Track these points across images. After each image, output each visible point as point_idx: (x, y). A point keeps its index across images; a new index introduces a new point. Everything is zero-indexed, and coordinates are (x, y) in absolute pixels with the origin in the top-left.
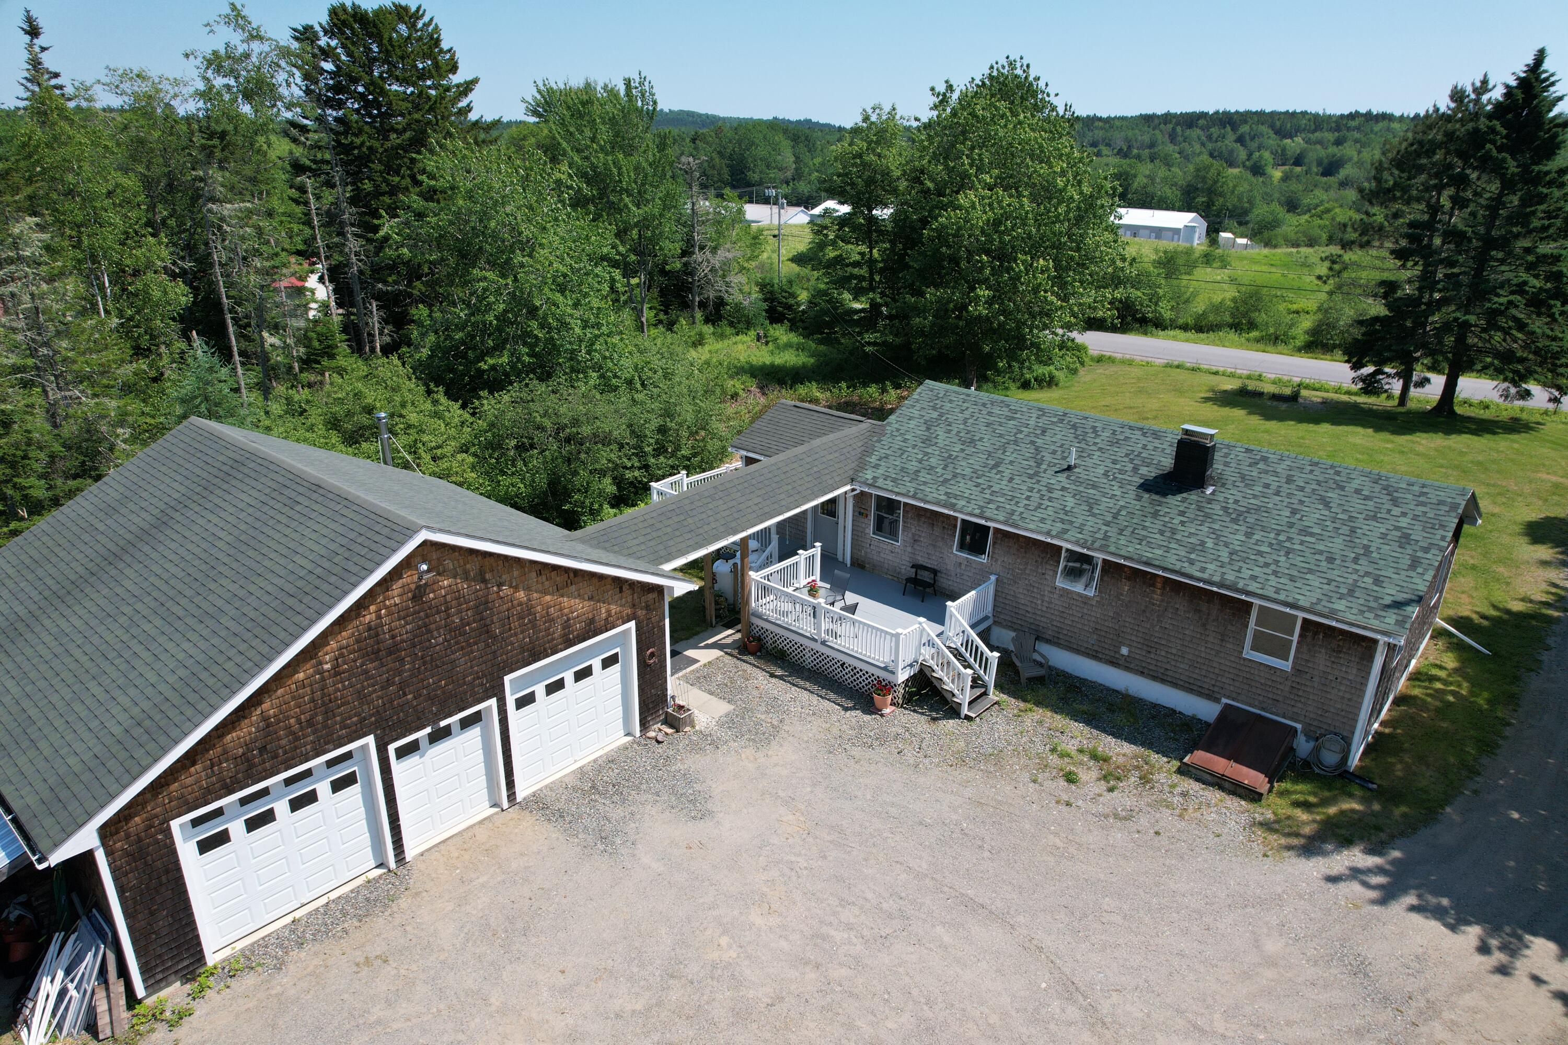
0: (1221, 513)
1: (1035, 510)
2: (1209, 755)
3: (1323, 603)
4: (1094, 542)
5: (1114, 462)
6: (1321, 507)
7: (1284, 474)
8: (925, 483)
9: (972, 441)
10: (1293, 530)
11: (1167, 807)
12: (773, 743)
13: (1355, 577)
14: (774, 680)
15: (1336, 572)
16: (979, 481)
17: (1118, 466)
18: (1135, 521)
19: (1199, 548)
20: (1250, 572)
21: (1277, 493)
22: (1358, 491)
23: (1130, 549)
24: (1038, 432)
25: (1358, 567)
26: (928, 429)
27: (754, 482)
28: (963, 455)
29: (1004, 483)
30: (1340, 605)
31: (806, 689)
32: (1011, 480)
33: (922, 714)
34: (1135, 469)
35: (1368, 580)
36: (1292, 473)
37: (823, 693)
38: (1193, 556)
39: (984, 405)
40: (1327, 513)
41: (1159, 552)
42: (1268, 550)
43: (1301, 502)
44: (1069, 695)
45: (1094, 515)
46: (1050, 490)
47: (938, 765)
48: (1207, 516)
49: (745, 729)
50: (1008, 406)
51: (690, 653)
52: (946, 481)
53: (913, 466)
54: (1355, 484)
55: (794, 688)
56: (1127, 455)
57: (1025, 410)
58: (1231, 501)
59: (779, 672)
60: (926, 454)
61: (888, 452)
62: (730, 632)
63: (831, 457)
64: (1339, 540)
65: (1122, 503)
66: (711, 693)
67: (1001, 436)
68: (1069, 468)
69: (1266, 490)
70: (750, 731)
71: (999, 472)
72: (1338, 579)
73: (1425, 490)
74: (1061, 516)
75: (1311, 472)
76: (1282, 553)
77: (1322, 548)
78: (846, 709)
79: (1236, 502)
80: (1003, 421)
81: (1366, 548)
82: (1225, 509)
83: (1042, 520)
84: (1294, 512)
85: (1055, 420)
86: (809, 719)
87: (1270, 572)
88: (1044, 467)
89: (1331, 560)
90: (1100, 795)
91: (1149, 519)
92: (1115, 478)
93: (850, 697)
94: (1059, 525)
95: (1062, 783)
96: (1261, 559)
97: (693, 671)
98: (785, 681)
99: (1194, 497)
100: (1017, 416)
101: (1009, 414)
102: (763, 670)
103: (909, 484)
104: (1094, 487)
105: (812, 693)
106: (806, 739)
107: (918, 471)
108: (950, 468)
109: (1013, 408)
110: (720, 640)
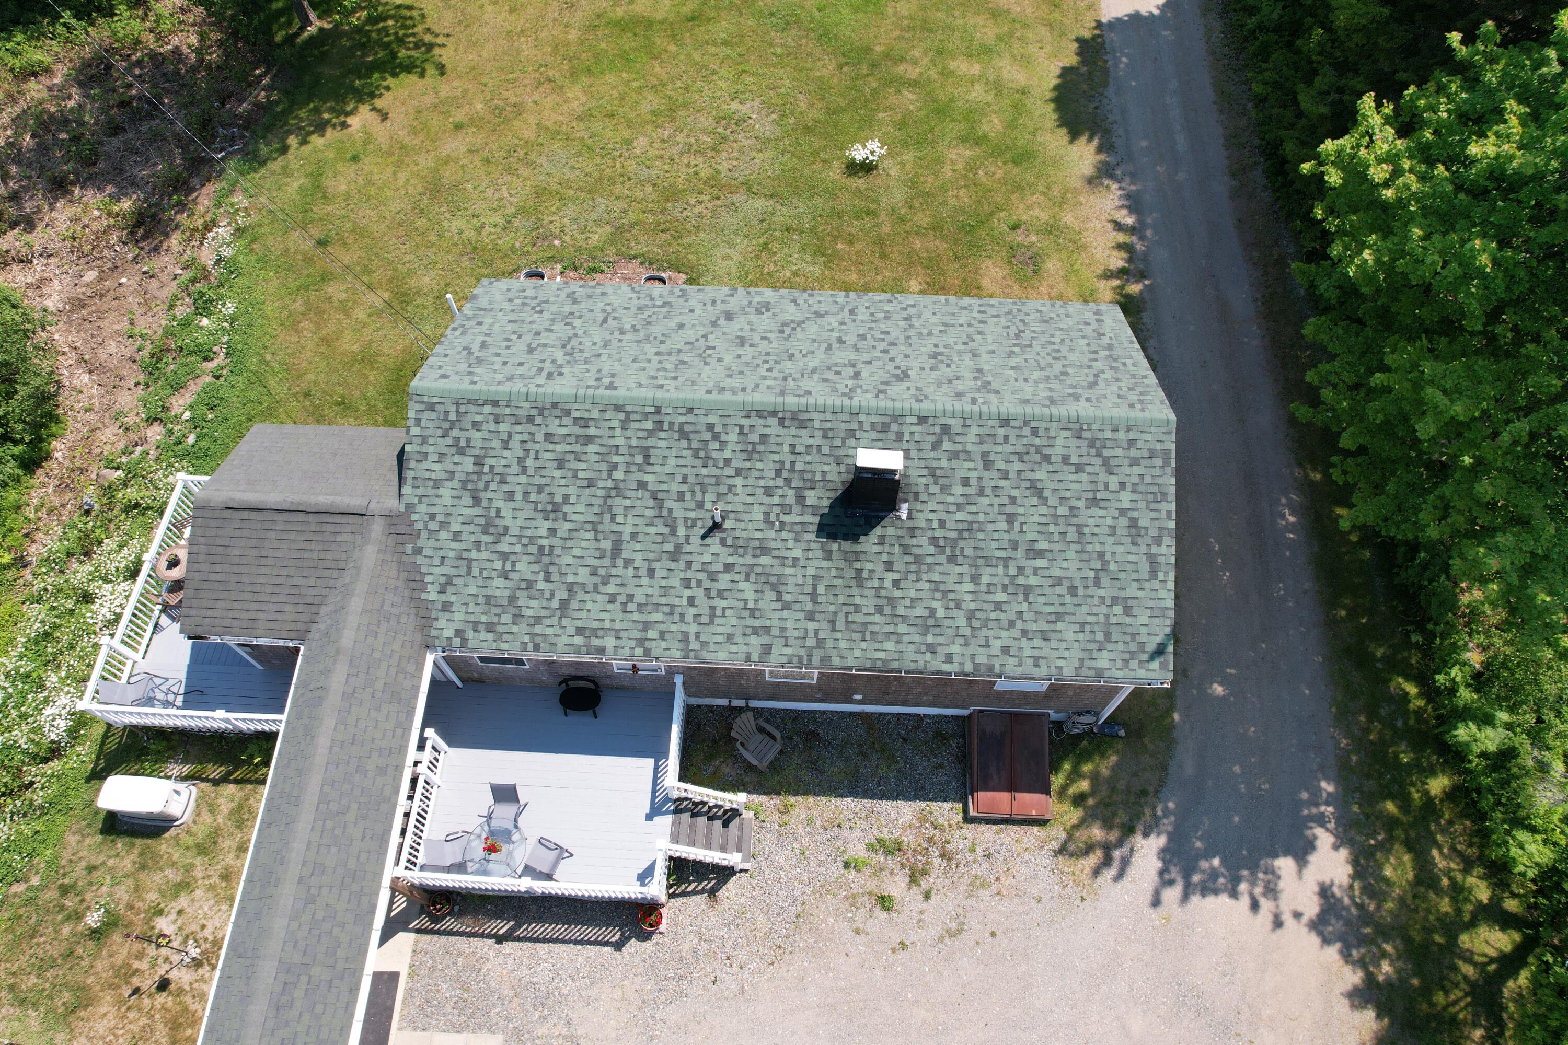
0: (932, 550)
1: (711, 622)
2: (990, 794)
3: (1088, 663)
4: (810, 656)
5: (768, 492)
6: (1035, 500)
7: (976, 450)
8: (538, 620)
9: (556, 508)
10: (1020, 553)
11: (982, 885)
13: (1104, 609)
14: (508, 946)
15: (1085, 609)
16: (611, 588)
17: (776, 500)
18: (841, 600)
19: (931, 622)
20: (998, 643)
21: (981, 493)
22: (1065, 459)
23: (857, 653)
24: (639, 459)
25: (1102, 592)
26: (477, 501)
28: (556, 542)
29: (645, 581)
30: (1102, 662)
31: (552, 939)
32: (651, 573)
33: (695, 893)
34: (800, 499)
35: (1118, 609)
36: (985, 448)
37: (574, 929)
38: (930, 639)
39: (530, 420)
40: (1044, 510)
41: (890, 645)
43: (1013, 499)
45: (787, 606)
46: (712, 576)
47: (761, 973)
48: (919, 560)
50: (567, 412)
52: (564, 604)
53: (499, 588)
54: (1058, 451)
55: (539, 946)
56: (778, 473)
57: (595, 414)
58: (935, 525)
59: (503, 927)
60: (505, 556)
61: (446, 570)
64: (1071, 554)
65: (811, 572)
66: (457, 1028)
67: (591, 484)
68: (716, 527)
69: (968, 491)
71: (628, 562)
72: (1090, 619)
73: (1132, 435)
74: (750, 622)
75: (1006, 437)
76: (1021, 597)
77: (1057, 573)
78: (618, 946)
79: (942, 523)
80: (577, 448)
81: (1101, 555)
82: (934, 540)
83: (730, 637)
84: (1011, 519)
85: (649, 425)
86: (592, 994)
87: (1018, 635)
88: (681, 531)
89: (1072, 590)
90: (922, 912)
91: (855, 591)
92: (783, 524)
93: (608, 922)
94: (754, 640)
95: (878, 912)
96: (1003, 616)
97: (405, 1000)
98: (519, 939)
99: (890, 531)
100: (592, 431)
101: (577, 431)
102: (482, 936)
103: (515, 629)
104: (765, 551)
105: (563, 941)
106: (613, 1035)
107: (512, 598)
108: (555, 577)
109: (576, 414)
110: (390, 909)
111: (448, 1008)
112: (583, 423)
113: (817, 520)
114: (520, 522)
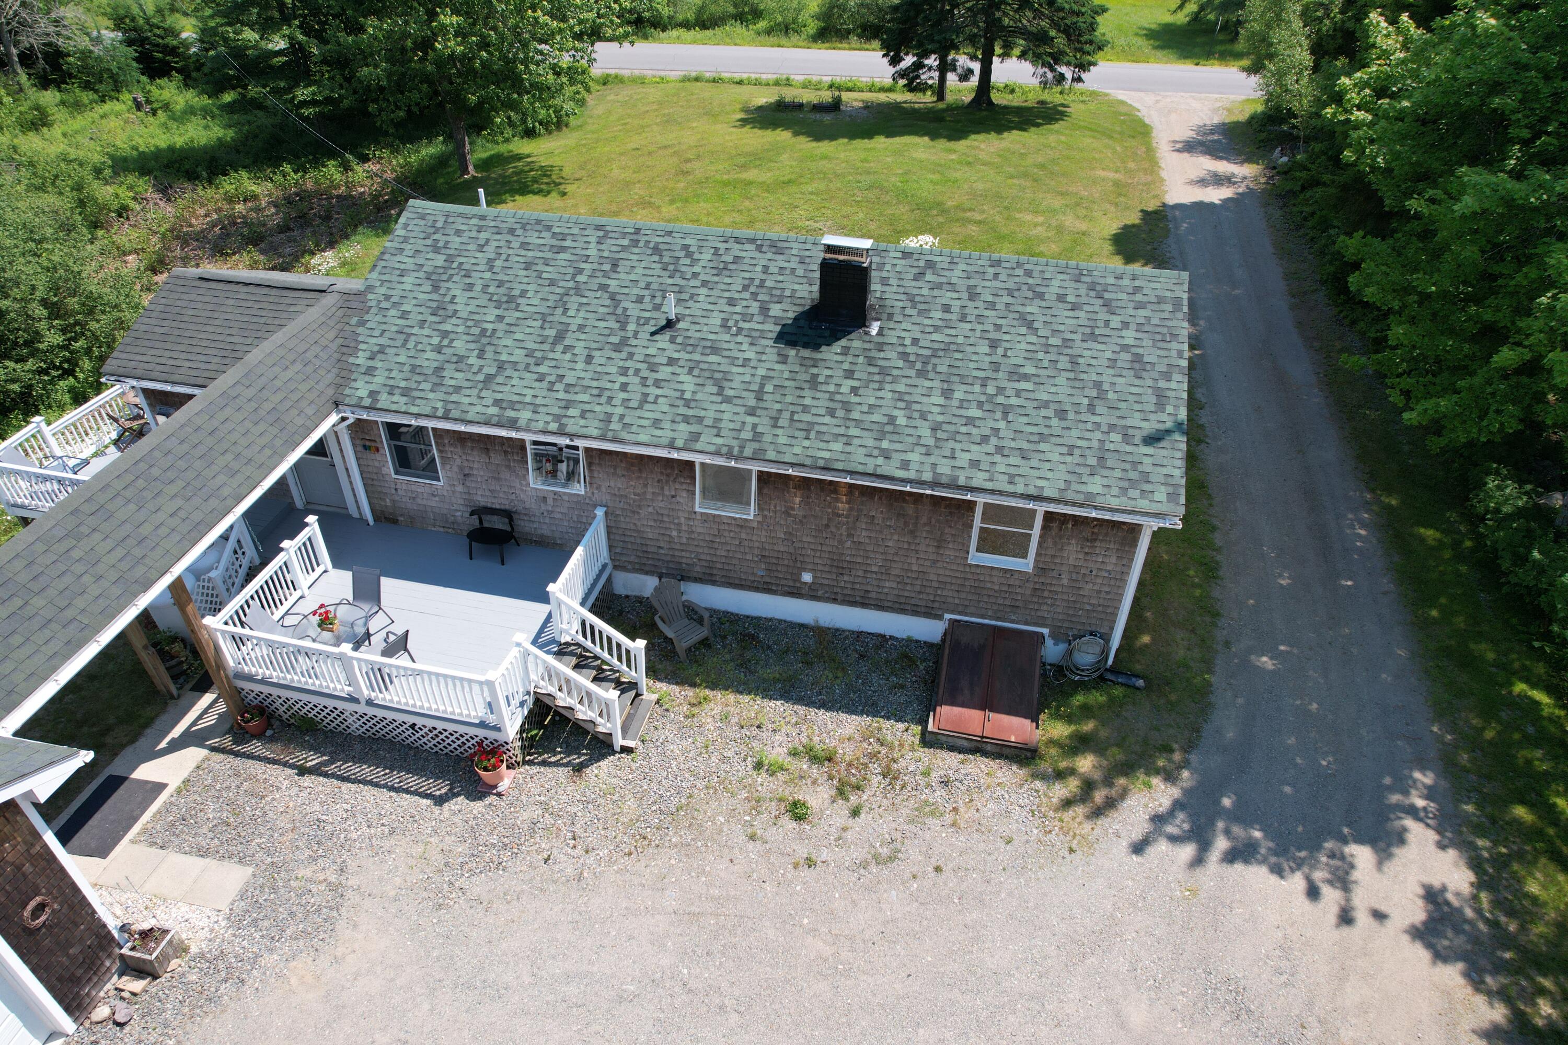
0: (900, 363)
1: (640, 407)
2: (956, 710)
3: (1075, 486)
4: (742, 448)
5: (731, 302)
6: (1023, 330)
7: (962, 284)
8: (457, 389)
9: (511, 299)
10: (1001, 375)
11: (932, 813)
12: (341, 925)
13: (1098, 435)
14: (308, 780)
15: (1074, 433)
16: (543, 369)
17: (738, 309)
18: (789, 399)
19: (889, 428)
20: (967, 456)
21: (963, 319)
22: (1061, 298)
23: (797, 450)
24: (607, 267)
25: (1097, 419)
26: (436, 288)
27: (155, 472)
28: (501, 326)
29: (581, 365)
30: (1095, 486)
31: (365, 782)
32: (589, 359)
33: (557, 764)
34: (764, 310)
35: (1116, 437)
36: (972, 282)
37: (395, 778)
38: (885, 444)
39: (512, 231)
40: (1033, 339)
41: (837, 446)
42: (977, 413)
43: (998, 327)
44: (748, 655)
45: (728, 400)
46: (653, 368)
47: (610, 862)
48: (883, 372)
49: (283, 913)
50: (549, 228)
51: (145, 772)
52: (489, 379)
53: (429, 360)
54: (1054, 289)
55: (346, 786)
56: (746, 288)
57: (575, 231)
58: (908, 342)
59: (313, 760)
60: (445, 334)
61: (382, 341)
62: (208, 698)
63: (289, 374)
64: (1061, 380)
65: (761, 372)
66: (203, 853)
67: (552, 283)
68: (670, 324)
69: (947, 316)
70: (292, 914)
71: (567, 349)
72: (1080, 443)
73: (1137, 283)
74: (683, 410)
75: (996, 276)
76: (998, 415)
77: (1045, 396)
78: (440, 801)
79: (915, 341)
80: (549, 255)
81: (1098, 385)
82: (904, 356)
83: (656, 423)
84: (994, 345)
85: (625, 242)
86: (387, 845)
87: (991, 449)
88: (632, 327)
89: (1061, 414)
90: (844, 829)
91: (807, 393)
92: (740, 330)
93: (440, 775)
94: (683, 427)
95: (789, 824)
96: (975, 431)
97: (159, 811)
98: (326, 775)
99: (857, 344)
100: (568, 243)
101: (554, 242)
102: (285, 764)
103: (431, 396)
104: (716, 351)
105: (377, 785)
106: (392, 893)
107: (440, 369)
108: (489, 354)
109: (557, 230)
110: (194, 723)
111: (205, 830)
112: (561, 236)
113: (778, 328)
114: (470, 309)
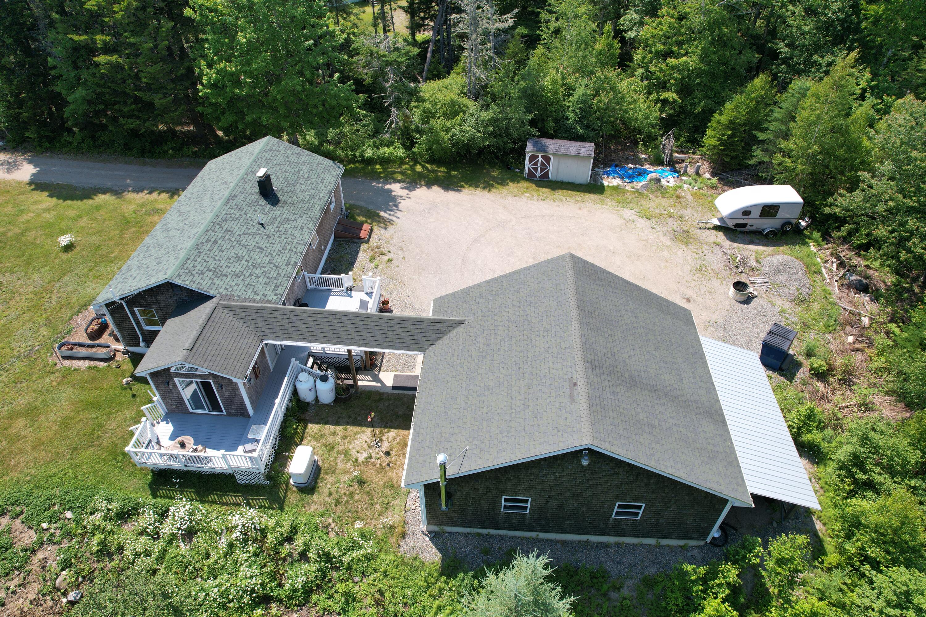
5: (255, 211)
6: (282, 166)
10: (297, 174)
11: (388, 242)
13: (320, 168)
15: (318, 171)
17: (259, 210)
18: (298, 209)
19: (312, 196)
21: (275, 173)
23: (316, 212)
24: (229, 233)
25: (315, 166)
29: (275, 246)
32: (272, 244)
35: (320, 166)
40: (286, 166)
43: (280, 169)
45: (296, 220)
46: (279, 231)
48: (291, 192)
50: (202, 243)
56: (250, 207)
57: (206, 237)
58: (281, 185)
64: (301, 167)
65: (286, 212)
67: (233, 246)
68: (262, 225)
69: (274, 175)
71: (266, 247)
72: (321, 171)
74: (298, 229)
76: (310, 179)
77: (306, 171)
79: (282, 183)
81: (304, 162)
82: (287, 187)
84: (286, 172)
85: (218, 227)
87: (321, 183)
88: (260, 233)
89: (312, 170)
90: (394, 254)
91: (296, 206)
92: (268, 212)
95: (393, 262)
96: (315, 184)
97: (404, 372)
99: (280, 193)
100: (213, 240)
101: (210, 243)
103: (280, 281)
104: (275, 218)
107: (268, 278)
108: (265, 265)
109: (204, 241)
111: (408, 360)
112: (208, 241)
113: (269, 206)
114: (240, 267)
